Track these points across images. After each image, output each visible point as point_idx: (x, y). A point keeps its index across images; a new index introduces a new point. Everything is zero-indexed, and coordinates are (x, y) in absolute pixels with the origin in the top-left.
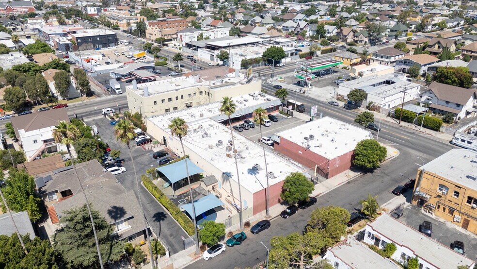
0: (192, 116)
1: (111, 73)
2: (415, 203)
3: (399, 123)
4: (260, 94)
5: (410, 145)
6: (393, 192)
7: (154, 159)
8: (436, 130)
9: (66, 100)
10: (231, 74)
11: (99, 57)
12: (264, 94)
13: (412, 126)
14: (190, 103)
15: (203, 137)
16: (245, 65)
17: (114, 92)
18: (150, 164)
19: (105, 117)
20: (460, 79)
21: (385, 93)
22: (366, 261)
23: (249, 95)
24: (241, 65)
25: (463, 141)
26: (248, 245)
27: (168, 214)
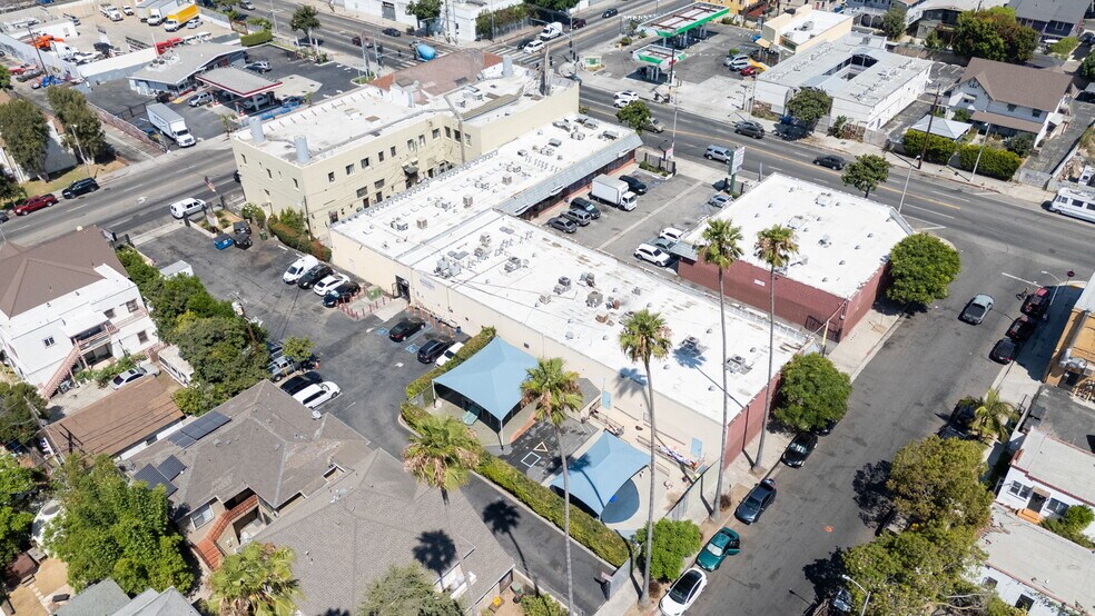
0: (444, 206)
1: (132, 83)
2: (1053, 380)
3: (919, 168)
4: (580, 121)
5: (967, 224)
6: (994, 357)
7: (395, 344)
8: (1004, 179)
9: (43, 182)
10: (491, 69)
11: (66, 30)
12: (591, 120)
13: (947, 172)
14: (413, 164)
15: (508, 269)
16: (486, 28)
17: (172, 142)
18: (391, 359)
19: (188, 224)
20: (1009, 41)
21: (870, 93)
22: (1058, 567)
23: (555, 125)
24: (477, 28)
25: (1078, 203)
26: (750, 557)
27: (517, 506)
